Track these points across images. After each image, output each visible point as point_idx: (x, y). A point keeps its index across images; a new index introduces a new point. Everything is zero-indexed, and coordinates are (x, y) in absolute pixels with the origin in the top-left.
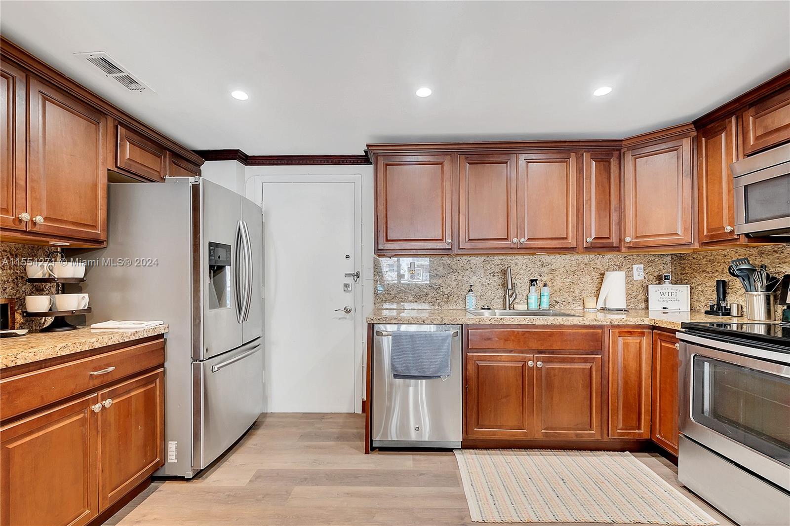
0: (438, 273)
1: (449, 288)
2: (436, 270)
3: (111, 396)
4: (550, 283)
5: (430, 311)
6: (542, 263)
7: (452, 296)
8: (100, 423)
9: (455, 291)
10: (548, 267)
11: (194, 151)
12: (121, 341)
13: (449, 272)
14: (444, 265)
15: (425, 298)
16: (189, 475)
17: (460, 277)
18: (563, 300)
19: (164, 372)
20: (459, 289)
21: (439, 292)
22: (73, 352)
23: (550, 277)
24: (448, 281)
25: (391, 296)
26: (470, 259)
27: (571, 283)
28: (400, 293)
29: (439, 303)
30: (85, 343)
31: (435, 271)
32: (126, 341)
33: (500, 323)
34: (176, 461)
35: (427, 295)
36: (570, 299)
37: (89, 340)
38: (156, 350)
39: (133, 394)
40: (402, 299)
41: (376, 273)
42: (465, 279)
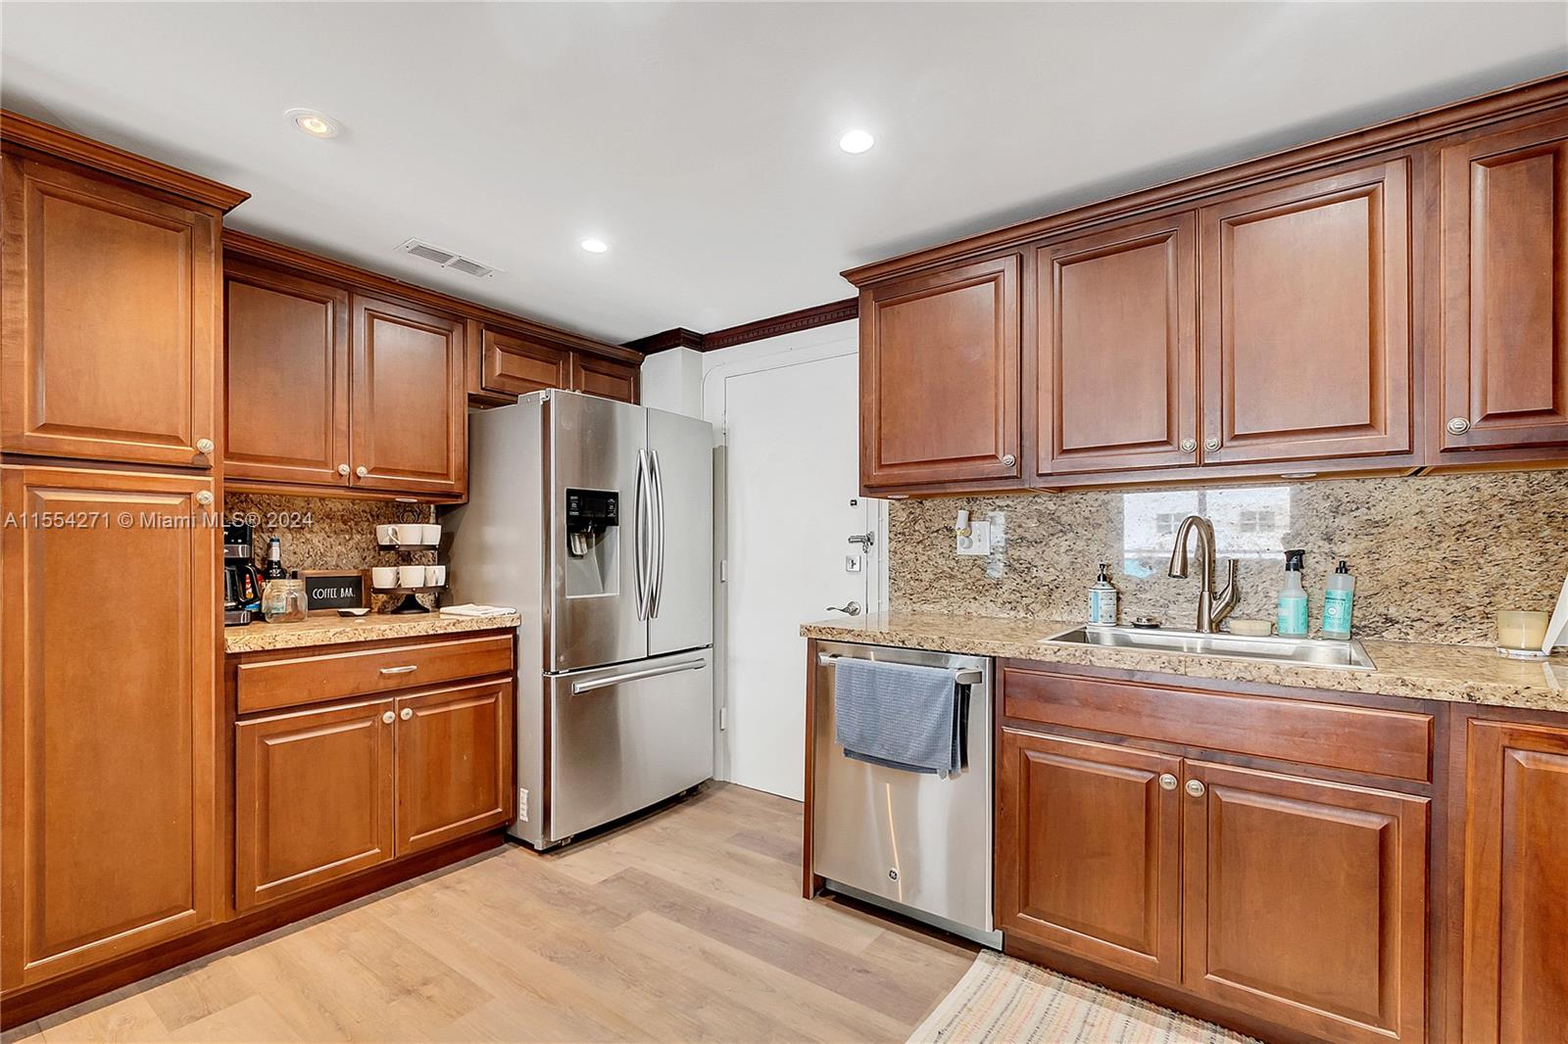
0: (1027, 535)
1: (1051, 570)
2: (1020, 526)
3: (416, 705)
4: (1366, 561)
5: (1007, 621)
6: (1335, 504)
7: (1060, 590)
8: (397, 738)
9: (1068, 577)
10: (1354, 514)
11: (623, 345)
12: (432, 632)
13: (1051, 531)
14: (1040, 514)
15: (994, 591)
16: (539, 846)
17: (1080, 545)
18: (1415, 615)
19: (515, 684)
20: (1078, 573)
21: (1028, 579)
22: (353, 640)
23: (1365, 543)
24: (1050, 553)
25: (922, 584)
26: (1107, 497)
27: (1448, 564)
28: (939, 579)
29: (1028, 605)
30: (371, 630)
31: (1019, 530)
32: (439, 632)
33: (1083, 663)
34: (527, 820)
35: (998, 584)
36: (1444, 615)
37: (377, 626)
38: (497, 650)
39: (452, 708)
40: (945, 591)
41: (892, 536)
42: (1094, 548)
